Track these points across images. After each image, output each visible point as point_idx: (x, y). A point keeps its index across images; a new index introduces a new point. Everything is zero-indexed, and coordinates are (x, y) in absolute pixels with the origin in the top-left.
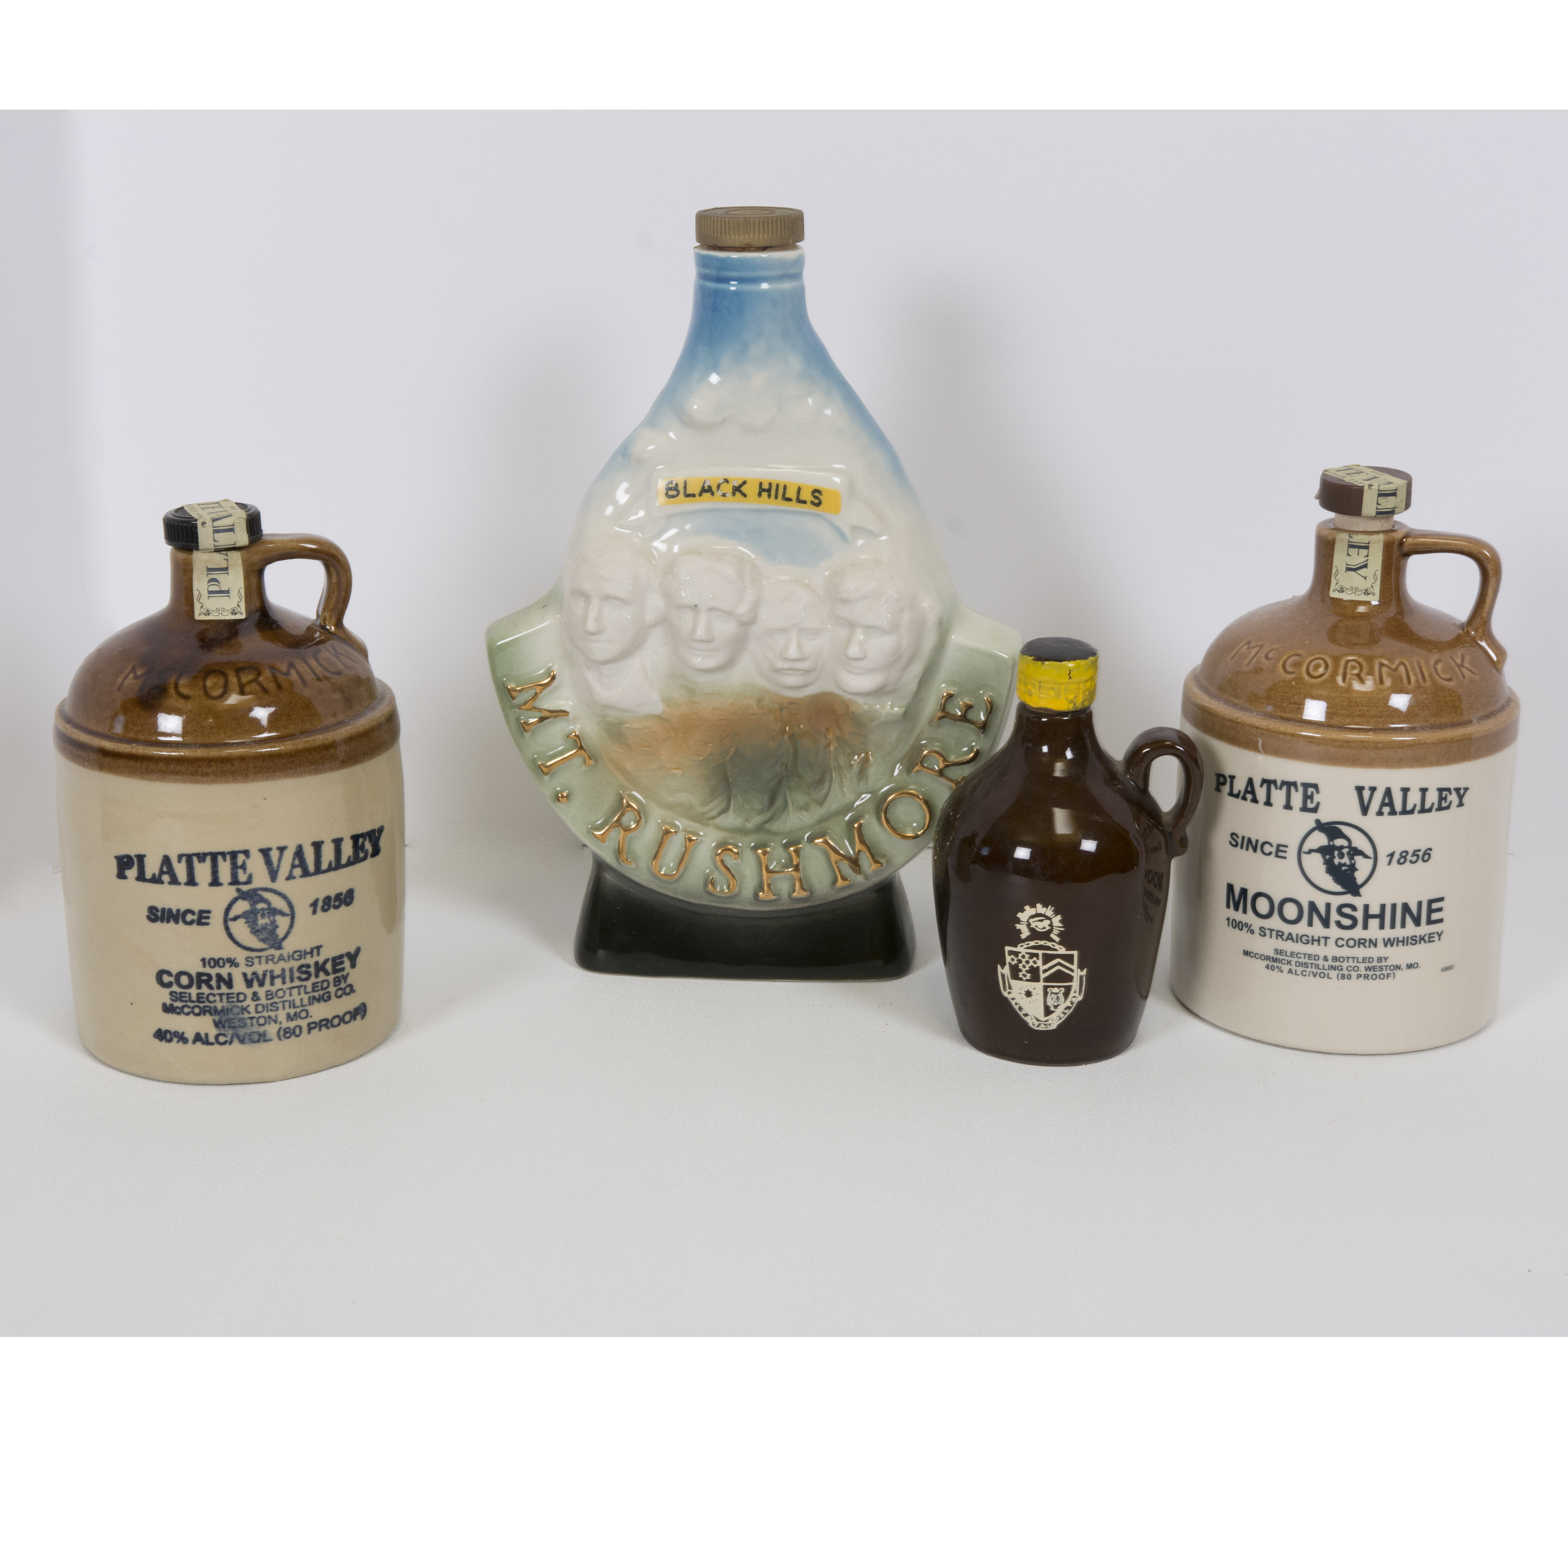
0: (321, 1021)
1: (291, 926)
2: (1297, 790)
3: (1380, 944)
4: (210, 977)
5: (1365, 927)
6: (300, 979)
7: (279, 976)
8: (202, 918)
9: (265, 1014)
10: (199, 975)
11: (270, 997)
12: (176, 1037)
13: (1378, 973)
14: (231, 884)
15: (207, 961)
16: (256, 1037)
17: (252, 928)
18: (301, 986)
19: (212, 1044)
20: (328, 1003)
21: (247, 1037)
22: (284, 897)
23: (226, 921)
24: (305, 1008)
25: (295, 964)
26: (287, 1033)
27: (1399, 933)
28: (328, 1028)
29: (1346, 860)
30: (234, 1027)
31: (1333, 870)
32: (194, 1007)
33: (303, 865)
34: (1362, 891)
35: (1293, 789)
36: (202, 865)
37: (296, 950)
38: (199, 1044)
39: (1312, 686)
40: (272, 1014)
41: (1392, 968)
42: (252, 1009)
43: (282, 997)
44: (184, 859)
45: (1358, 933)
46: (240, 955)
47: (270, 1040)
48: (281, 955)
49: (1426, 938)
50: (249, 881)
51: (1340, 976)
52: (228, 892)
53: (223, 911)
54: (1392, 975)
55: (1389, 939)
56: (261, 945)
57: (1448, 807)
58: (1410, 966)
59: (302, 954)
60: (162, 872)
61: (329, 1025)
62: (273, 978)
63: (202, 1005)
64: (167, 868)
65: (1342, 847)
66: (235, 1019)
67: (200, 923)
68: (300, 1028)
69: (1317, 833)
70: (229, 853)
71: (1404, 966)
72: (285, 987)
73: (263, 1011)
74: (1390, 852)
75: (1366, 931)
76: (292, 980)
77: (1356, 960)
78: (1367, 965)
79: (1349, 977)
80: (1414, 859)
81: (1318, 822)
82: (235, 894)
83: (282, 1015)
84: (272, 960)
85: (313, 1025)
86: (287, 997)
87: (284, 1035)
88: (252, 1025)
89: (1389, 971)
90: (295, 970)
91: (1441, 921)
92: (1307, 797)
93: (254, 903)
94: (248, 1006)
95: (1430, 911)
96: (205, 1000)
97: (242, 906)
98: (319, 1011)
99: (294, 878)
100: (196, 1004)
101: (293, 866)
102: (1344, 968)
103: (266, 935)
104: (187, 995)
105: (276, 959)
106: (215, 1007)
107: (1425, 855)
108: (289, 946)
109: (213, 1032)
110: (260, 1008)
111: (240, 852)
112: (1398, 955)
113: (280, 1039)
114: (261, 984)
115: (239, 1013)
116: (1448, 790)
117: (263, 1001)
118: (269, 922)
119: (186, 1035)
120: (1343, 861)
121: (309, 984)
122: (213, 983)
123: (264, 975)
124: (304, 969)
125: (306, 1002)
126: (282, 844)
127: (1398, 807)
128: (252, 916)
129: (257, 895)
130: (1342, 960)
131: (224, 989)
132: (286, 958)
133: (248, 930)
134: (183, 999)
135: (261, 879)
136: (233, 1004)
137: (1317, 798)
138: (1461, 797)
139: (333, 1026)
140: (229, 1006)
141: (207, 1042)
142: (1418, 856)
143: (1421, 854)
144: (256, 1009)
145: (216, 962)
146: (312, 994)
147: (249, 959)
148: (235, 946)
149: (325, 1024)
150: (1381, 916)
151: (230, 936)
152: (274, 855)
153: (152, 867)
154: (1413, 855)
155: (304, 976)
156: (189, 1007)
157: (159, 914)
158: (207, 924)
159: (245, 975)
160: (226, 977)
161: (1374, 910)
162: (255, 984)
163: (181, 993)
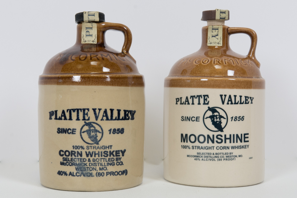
0: (111, 172)
1: (102, 137)
2: (202, 98)
3: (230, 148)
4: (75, 152)
5: (225, 142)
6: (104, 156)
7: (97, 154)
8: (73, 131)
9: (92, 167)
10: (72, 151)
11: (94, 161)
12: (64, 173)
13: (230, 158)
14: (83, 120)
15: (74, 146)
16: (89, 175)
17: (89, 136)
18: (105, 159)
19: (75, 176)
20: (114, 166)
21: (86, 174)
22: (100, 126)
23: (81, 133)
24: (106, 166)
25: (103, 151)
26: (99, 174)
27: (235, 144)
28: (113, 175)
29: (218, 120)
30: (82, 170)
31: (214, 123)
32: (69, 163)
33: (107, 116)
34: (224, 130)
35: (200, 97)
36: (74, 113)
37: (103, 145)
38: (71, 176)
39: (204, 66)
40: (95, 167)
41: (234, 156)
42: (88, 164)
43: (98, 161)
44: (69, 111)
45: (223, 144)
46: (85, 145)
47: (93, 176)
48: (98, 146)
49: (244, 147)
50: (89, 119)
51: (218, 160)
52: (82, 123)
53: (80, 129)
54: (234, 159)
55: (233, 146)
56: (92, 142)
57: (248, 103)
58: (240, 156)
59: (105, 147)
60: (62, 116)
61: (114, 174)
62: (95, 154)
63: (72, 162)
64: (64, 114)
65: (217, 115)
66: (82, 167)
67: (73, 133)
68: (104, 173)
69: (209, 111)
70: (82, 109)
71: (238, 156)
72: (99, 158)
73: (92, 165)
74: (232, 117)
75: (225, 144)
76: (102, 156)
77: (223, 154)
78: (227, 155)
79: (221, 160)
80: (239, 119)
81: (209, 107)
82: (84, 124)
83: (98, 168)
84: (95, 148)
85: (108, 173)
86: (100, 162)
87: (98, 175)
88: (88, 170)
89: (233, 158)
90: (103, 152)
91: (248, 141)
92: (205, 100)
93: (90, 127)
94: (87, 163)
95: (245, 138)
96: (73, 160)
97: (86, 128)
98: (111, 169)
99: (104, 120)
100: (71, 162)
101: (103, 116)
102: (220, 157)
103: (93, 139)
104: (68, 159)
105: (96, 148)
106: (76, 163)
107: (242, 118)
108: (101, 144)
109: (75, 172)
110: (91, 165)
111: (86, 109)
112: (236, 152)
113: (97, 176)
114: (91, 156)
115: (84, 166)
116: (248, 97)
117: (92, 162)
118: (95, 134)
119: (67, 173)
120: (217, 120)
121: (107, 158)
122: (76, 155)
123: (92, 153)
124: (106, 153)
125: (106, 164)
126: (100, 108)
127: (233, 102)
128: (89, 132)
129: (91, 124)
130: (218, 154)
131: (79, 157)
132: (100, 148)
133: (88, 136)
134: (67, 160)
135: (93, 119)
136: (82, 162)
137: (208, 99)
138: (252, 100)
139: (115, 175)
140: (81, 163)
141: (73, 175)
142: (240, 118)
143: (241, 118)
144: (89, 164)
145: (77, 147)
146: (108, 162)
147: (88, 147)
148: (83, 142)
149: (112, 173)
150: (230, 139)
151: (82, 138)
152: (97, 111)
153: (59, 114)
154: (239, 118)
155: (106, 155)
156: (68, 163)
157: (61, 130)
158: (75, 134)
159: (86, 152)
160: (80, 153)
161: (228, 136)
162: (89, 156)
163: (66, 158)
